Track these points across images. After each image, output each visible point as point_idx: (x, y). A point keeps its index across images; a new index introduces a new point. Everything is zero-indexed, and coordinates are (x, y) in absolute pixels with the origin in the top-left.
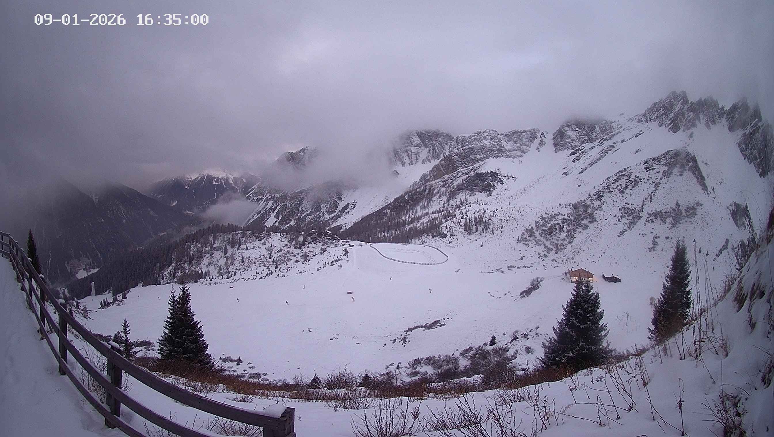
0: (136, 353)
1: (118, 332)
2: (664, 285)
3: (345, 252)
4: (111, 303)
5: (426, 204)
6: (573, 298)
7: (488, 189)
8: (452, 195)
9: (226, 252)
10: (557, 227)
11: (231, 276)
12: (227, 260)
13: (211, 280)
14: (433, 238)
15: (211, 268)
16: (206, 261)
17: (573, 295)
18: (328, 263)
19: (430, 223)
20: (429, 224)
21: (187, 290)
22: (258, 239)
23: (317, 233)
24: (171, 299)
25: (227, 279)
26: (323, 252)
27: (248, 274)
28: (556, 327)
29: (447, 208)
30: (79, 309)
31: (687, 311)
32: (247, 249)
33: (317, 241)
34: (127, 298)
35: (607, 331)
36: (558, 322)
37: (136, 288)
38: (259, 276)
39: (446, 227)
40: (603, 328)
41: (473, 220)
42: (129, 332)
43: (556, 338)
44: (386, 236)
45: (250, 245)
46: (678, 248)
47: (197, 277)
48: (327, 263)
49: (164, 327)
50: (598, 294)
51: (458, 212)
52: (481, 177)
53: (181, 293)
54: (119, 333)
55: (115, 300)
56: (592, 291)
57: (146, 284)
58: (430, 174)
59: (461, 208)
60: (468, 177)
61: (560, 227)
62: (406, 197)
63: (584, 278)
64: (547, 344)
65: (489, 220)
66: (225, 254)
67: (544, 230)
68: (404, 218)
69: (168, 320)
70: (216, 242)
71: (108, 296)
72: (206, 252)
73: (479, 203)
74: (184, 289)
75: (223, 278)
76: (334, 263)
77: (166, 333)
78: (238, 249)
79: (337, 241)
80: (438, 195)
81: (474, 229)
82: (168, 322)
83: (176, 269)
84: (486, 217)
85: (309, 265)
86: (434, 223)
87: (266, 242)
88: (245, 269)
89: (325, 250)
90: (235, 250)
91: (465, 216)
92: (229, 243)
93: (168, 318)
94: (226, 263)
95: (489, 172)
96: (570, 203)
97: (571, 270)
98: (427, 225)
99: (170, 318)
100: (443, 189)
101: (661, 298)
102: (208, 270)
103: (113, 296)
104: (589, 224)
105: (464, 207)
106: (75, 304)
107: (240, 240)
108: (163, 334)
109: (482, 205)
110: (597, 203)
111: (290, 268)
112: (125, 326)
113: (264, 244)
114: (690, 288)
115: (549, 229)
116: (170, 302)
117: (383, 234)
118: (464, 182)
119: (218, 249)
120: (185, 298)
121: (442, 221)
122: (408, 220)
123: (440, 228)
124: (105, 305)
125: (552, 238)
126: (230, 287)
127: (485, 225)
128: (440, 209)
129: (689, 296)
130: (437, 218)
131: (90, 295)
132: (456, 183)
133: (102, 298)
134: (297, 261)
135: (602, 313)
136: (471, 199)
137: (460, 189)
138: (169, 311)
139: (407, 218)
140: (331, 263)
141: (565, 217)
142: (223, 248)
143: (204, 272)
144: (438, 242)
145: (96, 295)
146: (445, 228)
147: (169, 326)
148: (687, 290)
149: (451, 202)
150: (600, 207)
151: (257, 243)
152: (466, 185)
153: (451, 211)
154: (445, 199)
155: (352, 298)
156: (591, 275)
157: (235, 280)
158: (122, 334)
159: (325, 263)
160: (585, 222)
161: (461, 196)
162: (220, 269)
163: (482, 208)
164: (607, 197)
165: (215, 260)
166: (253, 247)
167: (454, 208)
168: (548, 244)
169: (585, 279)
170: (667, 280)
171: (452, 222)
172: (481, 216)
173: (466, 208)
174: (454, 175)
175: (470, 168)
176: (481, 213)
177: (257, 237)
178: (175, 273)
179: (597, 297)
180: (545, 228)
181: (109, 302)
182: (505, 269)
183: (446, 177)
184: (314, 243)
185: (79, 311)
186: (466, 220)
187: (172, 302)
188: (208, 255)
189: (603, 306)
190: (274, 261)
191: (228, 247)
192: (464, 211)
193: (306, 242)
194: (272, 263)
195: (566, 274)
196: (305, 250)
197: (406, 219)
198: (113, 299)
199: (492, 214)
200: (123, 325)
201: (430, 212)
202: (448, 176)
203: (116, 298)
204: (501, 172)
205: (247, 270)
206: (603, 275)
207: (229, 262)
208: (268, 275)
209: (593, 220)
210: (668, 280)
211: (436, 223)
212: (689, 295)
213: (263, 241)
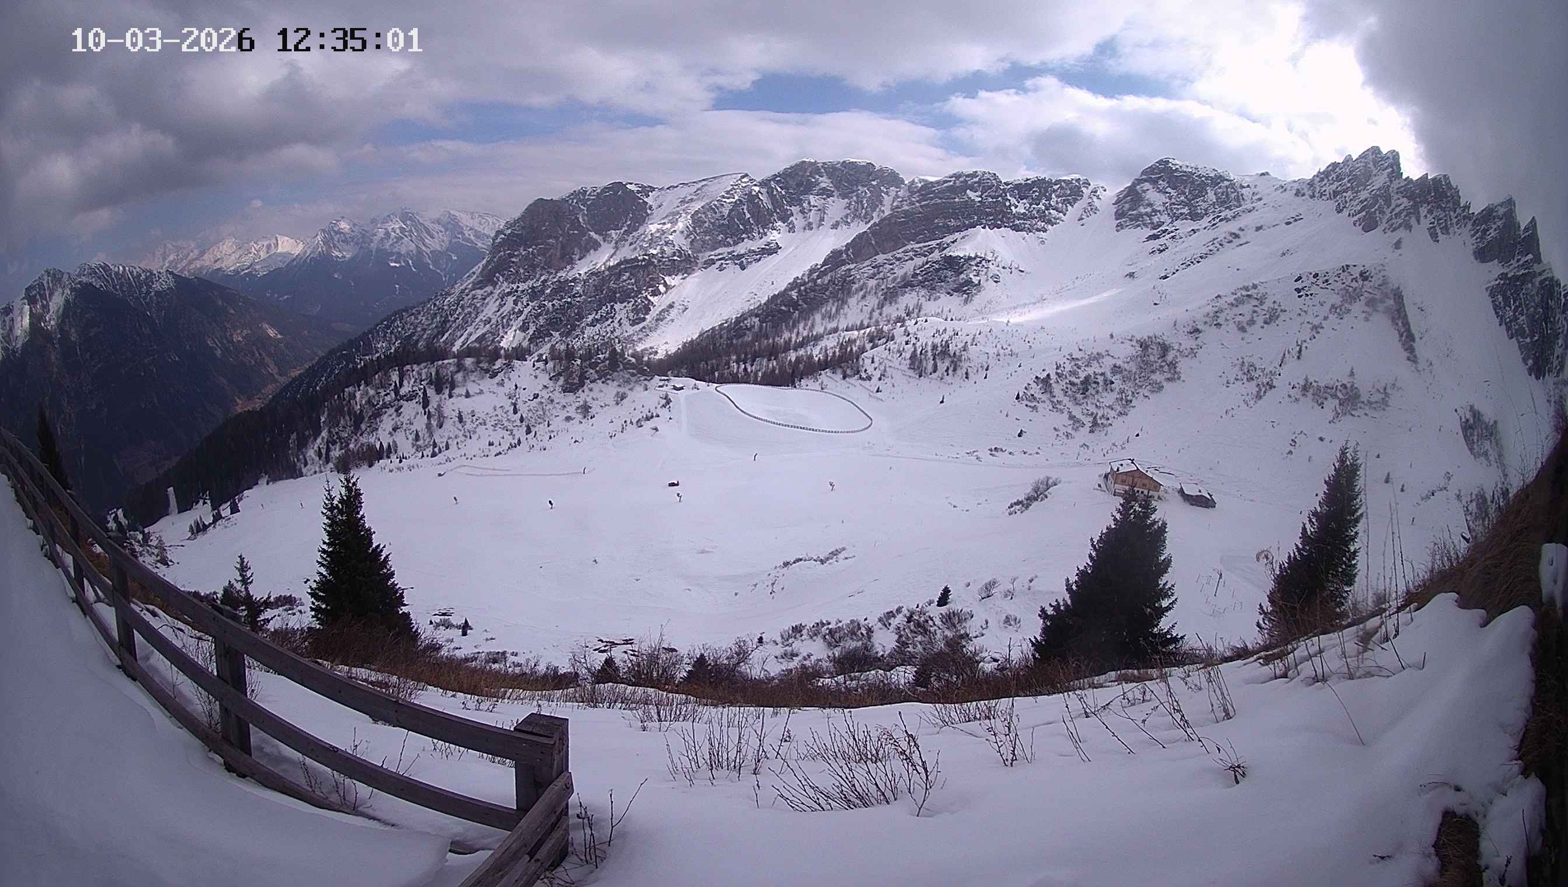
0: (268, 621)
1: (230, 582)
2: (1304, 529)
3: (664, 401)
4: (210, 524)
5: (834, 310)
6: (1113, 527)
7: (966, 289)
8: (890, 296)
9: (426, 403)
10: (1100, 379)
11: (440, 451)
12: (429, 418)
13: (401, 461)
14: (844, 378)
15: (400, 438)
16: (387, 423)
17: (1115, 519)
18: (631, 423)
19: (841, 349)
20: (837, 350)
21: (354, 484)
22: (488, 375)
23: (608, 362)
24: (327, 505)
25: (432, 457)
26: (622, 400)
27: (474, 446)
28: (1073, 578)
29: (877, 321)
30: (149, 546)
31: (1346, 592)
32: (468, 395)
33: (609, 377)
34: (239, 511)
35: (1173, 598)
36: (1078, 569)
37: (255, 488)
38: (494, 450)
39: (873, 359)
40: (1165, 593)
41: (929, 348)
42: (251, 578)
43: (1069, 602)
44: (749, 370)
45: (473, 388)
46: (1342, 461)
47: (373, 455)
48: (628, 422)
49: (317, 562)
50: (1164, 525)
51: (899, 331)
52: (954, 264)
53: (343, 491)
54: (231, 585)
55: (217, 517)
56: (1153, 516)
57: (274, 479)
58: (847, 249)
59: (908, 323)
60: (927, 263)
61: (1105, 381)
62: (794, 294)
63: (1141, 490)
64: (1050, 611)
65: (963, 353)
66: (424, 408)
67: (1072, 384)
68: (786, 335)
69: (325, 547)
70: (405, 383)
71: (203, 511)
72: (385, 406)
73: (944, 317)
74: (348, 481)
75: (423, 456)
76: (643, 423)
77: (321, 574)
78: (451, 396)
79: (649, 378)
80: (861, 293)
81: (930, 368)
82: (324, 551)
83: (330, 442)
84: (956, 346)
85: (592, 425)
86: (849, 349)
87: (506, 380)
88: (466, 436)
89: (623, 397)
90: (443, 397)
91: (913, 341)
92: (431, 383)
93: (324, 543)
94: (429, 426)
95: (973, 255)
96: (1132, 336)
97: (1118, 470)
98: (834, 353)
99: (328, 544)
100: (872, 283)
101: (1294, 553)
102: (394, 442)
103: (213, 509)
104: (1165, 384)
105: (914, 322)
106: (140, 537)
107: (452, 378)
108: (318, 579)
109: (952, 320)
110: (1188, 343)
111: (555, 433)
112: (243, 568)
113: (501, 384)
114: (1357, 546)
115: (1082, 383)
116: (325, 511)
117: (743, 366)
118: (918, 272)
119: (410, 398)
120: (352, 500)
121: (864, 347)
122: (796, 341)
123: (861, 360)
124: (199, 529)
125: (1086, 400)
126: (440, 475)
127: (952, 362)
128: (862, 322)
129: (1353, 562)
130: (855, 341)
131: (168, 515)
132: (899, 273)
133: (190, 518)
134: (568, 419)
135: (1168, 562)
136: (930, 307)
137: (907, 284)
138: (325, 529)
139: (794, 336)
140: (637, 422)
141: (1119, 363)
142: (420, 393)
143: (385, 446)
144: (854, 388)
145: (179, 513)
146: (870, 361)
147: (326, 560)
148: (1352, 549)
149: (887, 310)
150: (1193, 353)
151: (488, 384)
152: (920, 278)
153: (886, 328)
154: (873, 301)
155: (678, 495)
156: (1157, 486)
157: (448, 460)
158: (239, 586)
159: (625, 422)
160: (1157, 377)
161: (909, 299)
162: (417, 438)
163: (950, 326)
164: (1210, 334)
165: (405, 421)
166: (478, 391)
167: (892, 322)
168: (1077, 412)
169: (1142, 492)
170: (1310, 521)
171: (886, 349)
172: (947, 342)
173: (916, 323)
174: (898, 256)
175: (933, 243)
176: (946, 337)
177: (487, 371)
178: (328, 450)
179: (1163, 529)
180: (1073, 379)
181: (207, 523)
182: (984, 455)
183: (880, 258)
184: (603, 382)
185: (148, 551)
186: (915, 350)
187: (329, 510)
188: (392, 411)
189: (1171, 548)
190: (522, 420)
191: (431, 392)
192: (910, 330)
193: (587, 379)
194: (518, 423)
195: (1106, 477)
196: (583, 396)
197: (790, 339)
198: (213, 515)
199: (969, 339)
200: (238, 566)
201: (840, 328)
202: (885, 256)
203: (219, 510)
204: (996, 258)
205: (470, 438)
206: (1182, 488)
207: (434, 423)
208: (512, 446)
209: (1174, 376)
210: (1314, 520)
211: (852, 349)
212: (1354, 559)
213: (498, 379)
